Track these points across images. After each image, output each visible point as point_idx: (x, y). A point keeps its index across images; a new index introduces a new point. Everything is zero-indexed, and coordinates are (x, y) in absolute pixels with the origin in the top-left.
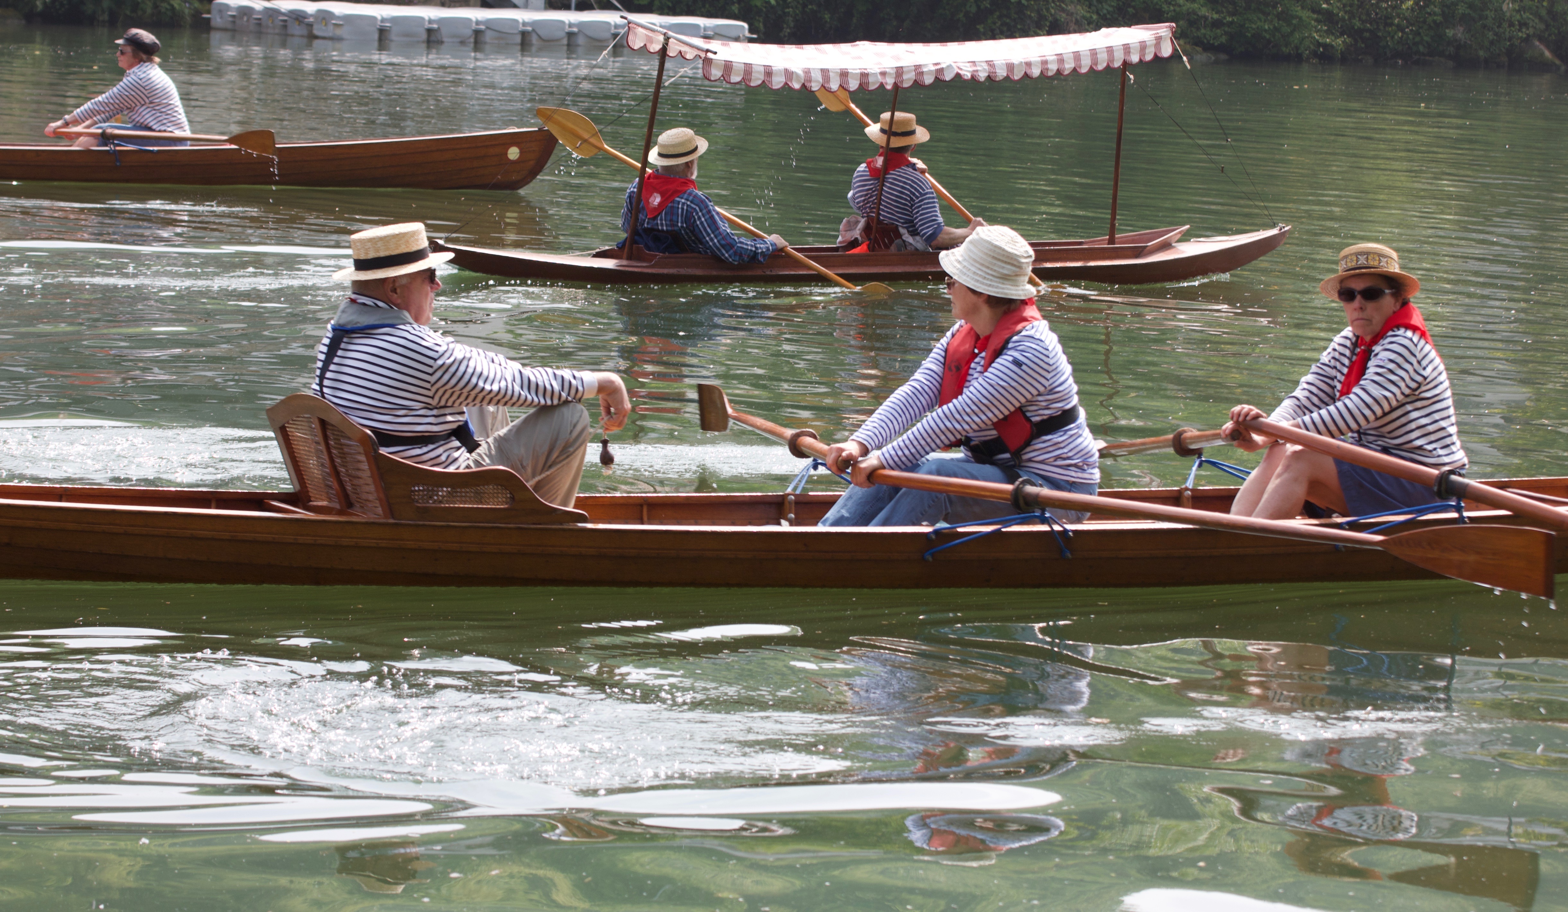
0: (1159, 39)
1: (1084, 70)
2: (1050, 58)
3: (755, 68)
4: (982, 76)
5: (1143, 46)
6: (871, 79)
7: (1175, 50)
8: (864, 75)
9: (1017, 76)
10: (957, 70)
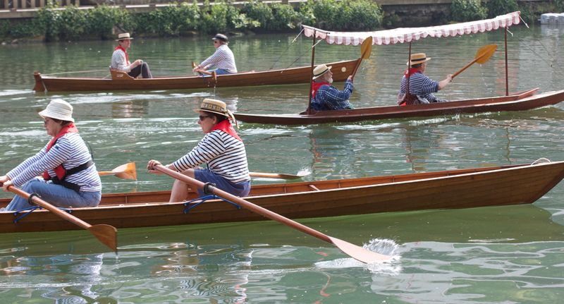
0: (514, 18)
1: (483, 31)
2: (467, 28)
3: (347, 38)
4: (439, 36)
5: (507, 21)
6: (394, 40)
7: (521, 21)
8: (391, 38)
9: (454, 35)
10: (428, 33)
